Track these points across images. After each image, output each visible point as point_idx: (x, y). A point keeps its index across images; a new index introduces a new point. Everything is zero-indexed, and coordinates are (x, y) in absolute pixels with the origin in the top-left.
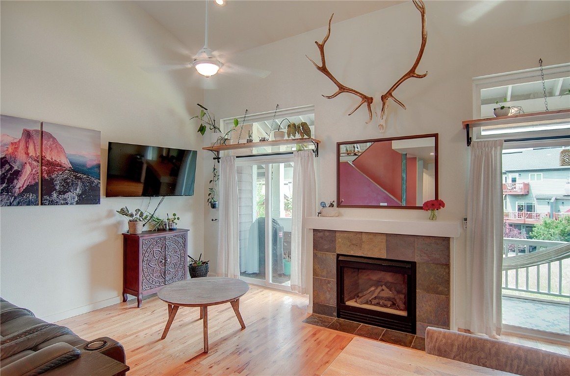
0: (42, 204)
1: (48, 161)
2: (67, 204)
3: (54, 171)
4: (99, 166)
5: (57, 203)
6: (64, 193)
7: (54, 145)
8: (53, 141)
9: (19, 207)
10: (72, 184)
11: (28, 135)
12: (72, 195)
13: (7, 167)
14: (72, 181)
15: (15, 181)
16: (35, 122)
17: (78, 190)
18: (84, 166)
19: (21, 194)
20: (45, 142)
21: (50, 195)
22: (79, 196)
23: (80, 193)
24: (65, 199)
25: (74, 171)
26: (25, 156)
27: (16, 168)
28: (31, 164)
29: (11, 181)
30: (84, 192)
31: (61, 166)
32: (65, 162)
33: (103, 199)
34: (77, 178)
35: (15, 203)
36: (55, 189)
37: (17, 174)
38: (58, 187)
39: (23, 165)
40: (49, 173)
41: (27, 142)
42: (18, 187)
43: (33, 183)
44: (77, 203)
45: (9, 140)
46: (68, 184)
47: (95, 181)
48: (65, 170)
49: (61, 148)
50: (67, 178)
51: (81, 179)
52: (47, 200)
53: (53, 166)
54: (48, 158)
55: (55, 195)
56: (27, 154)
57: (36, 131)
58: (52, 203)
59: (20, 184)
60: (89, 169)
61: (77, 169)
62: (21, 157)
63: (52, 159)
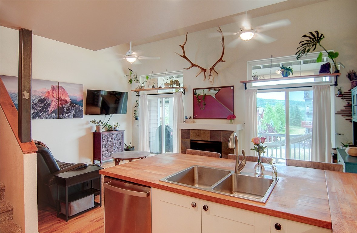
0: (59, 118)
1: (61, 99)
2: (69, 118)
3: (64, 103)
4: (83, 101)
5: (65, 118)
6: (68, 113)
7: (64, 92)
8: (63, 90)
9: (50, 119)
10: (71, 109)
11: (53, 88)
12: (72, 114)
13: (45, 102)
14: (71, 107)
15: (49, 108)
16: (56, 82)
17: (74, 112)
18: (76, 101)
19: (51, 114)
20: (60, 91)
21: (62, 114)
22: (74, 114)
23: (75, 113)
24: (68, 116)
25: (72, 103)
26: (52, 97)
27: (49, 103)
28: (54, 101)
29: (47, 108)
30: (76, 113)
31: (67, 101)
32: (68, 99)
33: (84, 116)
34: (73, 106)
35: (48, 118)
36: (64, 112)
37: (49, 105)
38: (65, 111)
39: (52, 101)
40: (62, 104)
41: (53, 91)
42: (49, 111)
43: (55, 109)
44: (73, 118)
45: (46, 91)
46: (69, 109)
47: (81, 107)
48: (69, 103)
49: (67, 93)
50: (69, 107)
51: (75, 107)
52: (61, 116)
53: (64, 101)
55: (64, 114)
56: (53, 96)
57: (57, 86)
58: (63, 118)
59: (51, 109)
60: (78, 102)
61: (74, 103)
62: (51, 98)
63: (63, 98)
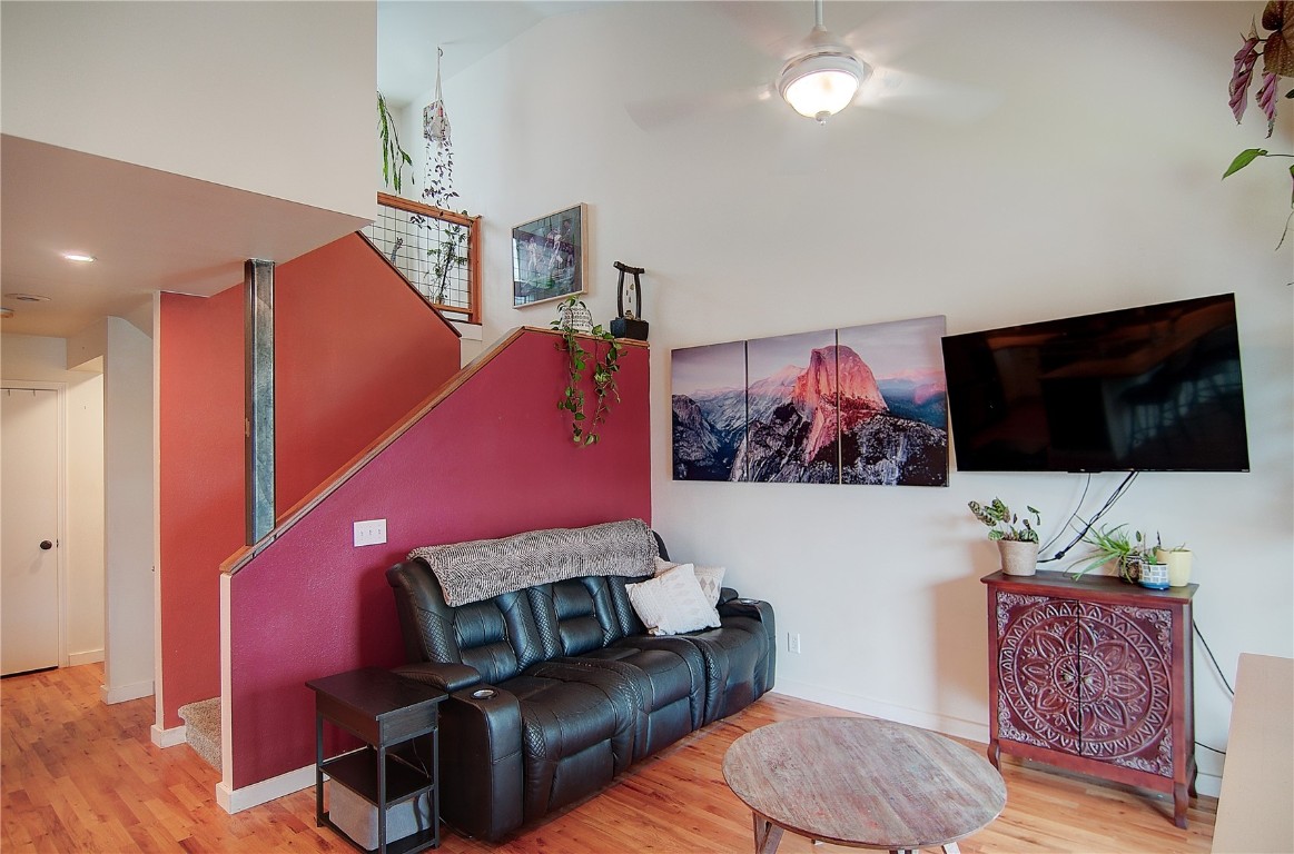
0: (844, 483)
1: (847, 400)
2: (880, 482)
3: (858, 417)
4: (941, 398)
5: (863, 481)
6: (876, 460)
7: (856, 368)
8: (854, 360)
9: (810, 485)
10: (889, 443)
11: (818, 358)
12: (890, 465)
13: (794, 418)
14: (889, 435)
15: (805, 441)
16: (826, 333)
17: (899, 454)
18: (910, 401)
19: (812, 463)
20: (841, 366)
21: (853, 466)
22: (902, 467)
23: (904, 460)
24: (877, 474)
25: (890, 414)
26: (815, 395)
27: (804, 420)
28: (823, 410)
29: (799, 443)
30: (911, 460)
31: (868, 407)
32: (875, 399)
33: (954, 474)
34: (897, 428)
35: (805, 478)
36: (860, 454)
37: (807, 428)
38: (863, 450)
39: (814, 414)
40: (850, 422)
41: (817, 371)
42: (807, 451)
43: (828, 443)
44: (900, 483)
45: (795, 374)
46: (880, 442)
47: (933, 432)
48: (876, 414)
49: (869, 372)
50: (879, 431)
51: (904, 430)
53: (854, 408)
54: (848, 396)
55: (859, 464)
56: (818, 392)
57: (829, 349)
58: (855, 480)
59: (812, 445)
60: (919, 407)
61: (897, 409)
62: (811, 400)
63: (853, 395)
